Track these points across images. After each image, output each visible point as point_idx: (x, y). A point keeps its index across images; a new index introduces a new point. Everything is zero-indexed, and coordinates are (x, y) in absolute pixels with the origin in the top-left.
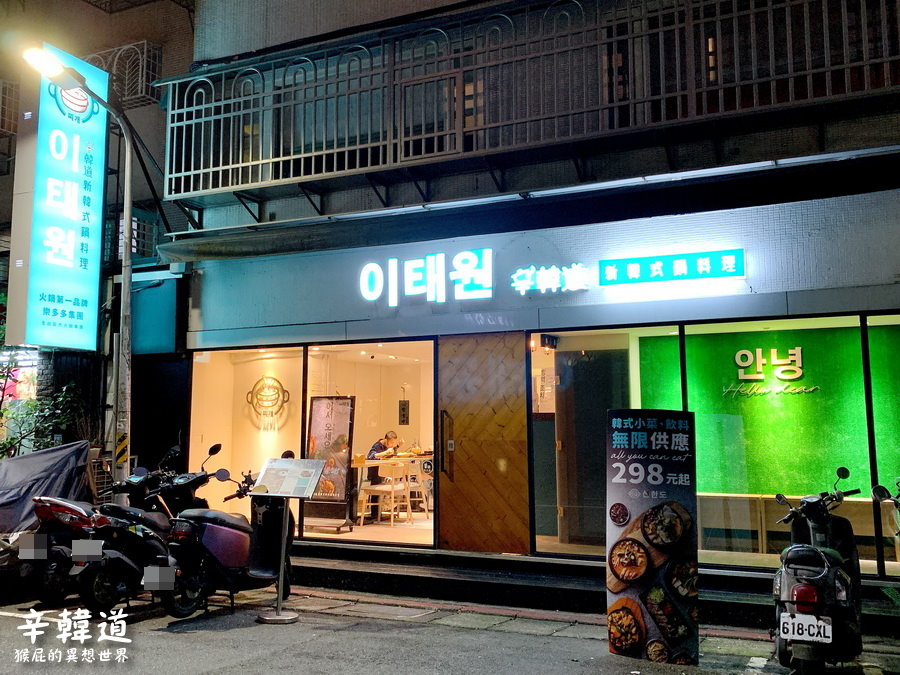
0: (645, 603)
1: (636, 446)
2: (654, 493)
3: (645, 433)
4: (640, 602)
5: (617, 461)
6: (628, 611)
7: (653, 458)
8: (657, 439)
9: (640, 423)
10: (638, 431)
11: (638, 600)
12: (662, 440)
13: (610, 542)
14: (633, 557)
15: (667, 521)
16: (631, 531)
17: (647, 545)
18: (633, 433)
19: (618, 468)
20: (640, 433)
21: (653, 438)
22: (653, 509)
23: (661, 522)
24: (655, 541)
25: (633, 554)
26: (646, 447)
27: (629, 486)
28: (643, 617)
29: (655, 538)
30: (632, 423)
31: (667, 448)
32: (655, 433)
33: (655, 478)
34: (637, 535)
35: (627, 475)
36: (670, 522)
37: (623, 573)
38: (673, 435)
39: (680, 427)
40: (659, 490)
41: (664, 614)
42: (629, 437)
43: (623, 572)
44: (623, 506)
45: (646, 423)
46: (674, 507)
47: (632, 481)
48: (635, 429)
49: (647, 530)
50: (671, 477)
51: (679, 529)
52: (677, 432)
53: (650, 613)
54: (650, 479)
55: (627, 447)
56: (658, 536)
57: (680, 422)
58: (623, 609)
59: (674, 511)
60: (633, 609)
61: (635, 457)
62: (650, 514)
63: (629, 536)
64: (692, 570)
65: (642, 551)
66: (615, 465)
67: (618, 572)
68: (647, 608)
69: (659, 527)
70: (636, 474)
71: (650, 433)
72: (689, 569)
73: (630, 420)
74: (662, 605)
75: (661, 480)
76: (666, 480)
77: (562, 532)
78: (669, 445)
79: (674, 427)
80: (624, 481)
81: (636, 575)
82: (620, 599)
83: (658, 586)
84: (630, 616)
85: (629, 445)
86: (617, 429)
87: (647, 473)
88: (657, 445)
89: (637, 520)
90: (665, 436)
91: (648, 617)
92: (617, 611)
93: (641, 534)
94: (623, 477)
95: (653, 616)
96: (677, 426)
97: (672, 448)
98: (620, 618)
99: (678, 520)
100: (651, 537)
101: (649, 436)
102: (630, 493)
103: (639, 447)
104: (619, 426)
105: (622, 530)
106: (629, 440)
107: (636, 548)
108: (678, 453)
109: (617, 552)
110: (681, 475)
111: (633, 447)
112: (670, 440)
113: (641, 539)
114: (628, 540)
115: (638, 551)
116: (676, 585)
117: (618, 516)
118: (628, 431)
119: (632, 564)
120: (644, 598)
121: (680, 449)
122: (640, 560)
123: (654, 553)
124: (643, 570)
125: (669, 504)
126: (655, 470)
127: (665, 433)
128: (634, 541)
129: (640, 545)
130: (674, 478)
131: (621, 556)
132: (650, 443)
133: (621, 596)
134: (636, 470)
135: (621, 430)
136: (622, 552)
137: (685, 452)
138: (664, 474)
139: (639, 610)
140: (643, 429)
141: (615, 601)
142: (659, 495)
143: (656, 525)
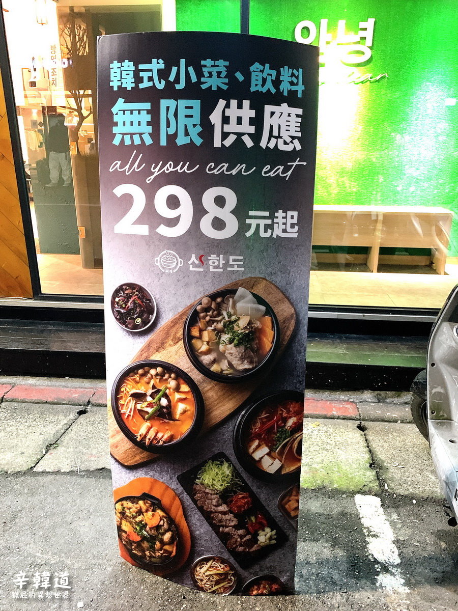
0: (191, 492)
1: (172, 138)
2: (215, 261)
3: (196, 104)
4: (181, 489)
5: (123, 179)
6: (156, 504)
7: (214, 169)
8: (226, 120)
9: (182, 71)
10: (177, 95)
11: (175, 485)
12: (239, 121)
13: (114, 367)
14: (164, 402)
15: (243, 322)
16: (161, 346)
17: (196, 376)
18: (164, 103)
19: (128, 200)
20: (183, 103)
21: (215, 118)
22: (213, 297)
23: (229, 326)
24: (215, 368)
25: (165, 395)
26: (198, 141)
27: (155, 242)
28: (186, 517)
29: (214, 361)
30: (163, 74)
31: (249, 143)
32: (222, 103)
33: (218, 224)
34: (176, 355)
35: (150, 216)
36: (250, 323)
37: (143, 431)
38: (268, 109)
39: (285, 87)
40: (227, 253)
41: (230, 512)
42: (155, 113)
43: (142, 429)
44: (141, 290)
45: (200, 74)
46: (260, 290)
47: (163, 230)
48: (170, 92)
49: (197, 343)
50: (257, 220)
51: (268, 342)
52: (277, 99)
53: (201, 509)
54: (206, 226)
55: (148, 141)
56: (221, 356)
57: (286, 72)
58: (145, 497)
59: (260, 300)
60: (166, 501)
61: (169, 168)
62: (206, 310)
63: (156, 357)
64: (290, 422)
65: (185, 388)
66: (121, 190)
67: (132, 429)
68: (195, 501)
69: (225, 337)
70: (170, 214)
71: (209, 101)
72: (285, 420)
73: (157, 65)
74: (225, 496)
75: (232, 226)
76: (244, 227)
77: (85, 248)
78: (256, 137)
79: (269, 85)
80: (144, 230)
81: (171, 438)
82: (139, 480)
83: (220, 458)
84: (160, 513)
85: (155, 135)
86: (123, 92)
87: (199, 211)
88: (225, 135)
89: (175, 322)
90: (247, 112)
91: (196, 518)
92: (133, 499)
93: (183, 352)
94: (139, 221)
95: (208, 516)
96: (277, 83)
97: (263, 144)
98: (140, 512)
99: (268, 319)
100: (206, 359)
101: (207, 110)
102: (159, 261)
103: (181, 140)
104: (129, 84)
105: (140, 343)
106: (155, 123)
107: (172, 383)
108: (277, 157)
109: (130, 388)
110: (280, 214)
111: (163, 142)
112: (258, 122)
113: (184, 363)
114: (154, 365)
115: (177, 389)
116: (257, 456)
117: (129, 312)
118: (152, 96)
119: (165, 414)
120: (188, 481)
121: (282, 147)
122: (181, 407)
123: (210, 391)
124: (185, 428)
125: (249, 284)
126: (220, 201)
127: (246, 103)
128: (168, 368)
129: (181, 375)
130: (262, 223)
131: (139, 397)
132: (207, 129)
133: (140, 474)
134: (173, 202)
135: (133, 95)
136: (141, 390)
137: (293, 155)
138: (240, 212)
139: (177, 502)
140: (192, 91)
141: (128, 482)
142: (227, 264)
143: (219, 332)
